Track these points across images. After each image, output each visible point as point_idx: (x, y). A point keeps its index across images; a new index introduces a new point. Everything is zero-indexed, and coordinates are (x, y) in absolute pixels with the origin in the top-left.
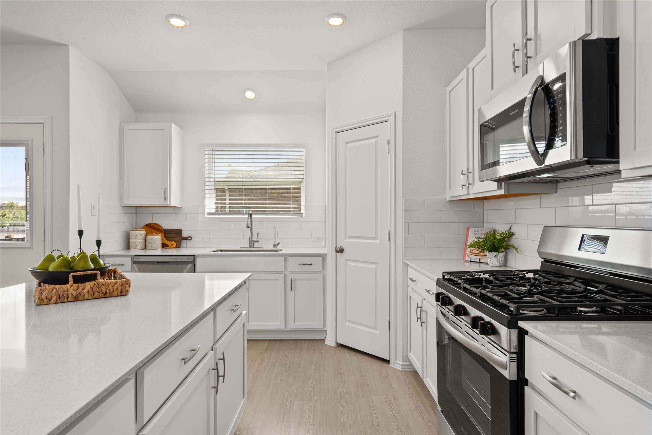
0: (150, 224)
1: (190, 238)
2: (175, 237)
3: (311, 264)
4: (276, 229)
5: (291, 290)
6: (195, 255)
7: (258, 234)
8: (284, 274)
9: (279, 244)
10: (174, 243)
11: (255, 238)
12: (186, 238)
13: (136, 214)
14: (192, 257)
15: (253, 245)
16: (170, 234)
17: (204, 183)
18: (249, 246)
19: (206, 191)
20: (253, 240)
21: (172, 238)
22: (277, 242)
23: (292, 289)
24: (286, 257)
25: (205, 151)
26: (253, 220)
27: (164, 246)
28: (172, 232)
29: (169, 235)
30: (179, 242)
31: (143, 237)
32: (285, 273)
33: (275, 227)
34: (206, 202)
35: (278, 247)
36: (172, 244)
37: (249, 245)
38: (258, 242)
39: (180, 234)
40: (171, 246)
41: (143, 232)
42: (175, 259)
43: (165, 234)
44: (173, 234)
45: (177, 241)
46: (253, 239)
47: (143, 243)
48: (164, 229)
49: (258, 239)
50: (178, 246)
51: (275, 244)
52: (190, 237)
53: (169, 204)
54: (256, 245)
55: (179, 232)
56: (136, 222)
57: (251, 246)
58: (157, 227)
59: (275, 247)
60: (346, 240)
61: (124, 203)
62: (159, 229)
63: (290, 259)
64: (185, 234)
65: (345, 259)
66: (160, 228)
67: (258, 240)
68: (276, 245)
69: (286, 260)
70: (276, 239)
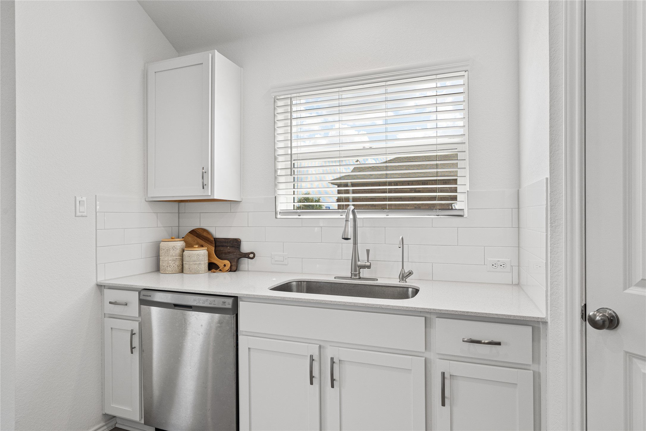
0: (195, 229)
1: (251, 256)
2: (229, 253)
3: (499, 344)
4: (404, 243)
5: (443, 404)
6: (237, 297)
7: (368, 251)
8: (424, 358)
9: (410, 273)
10: (227, 262)
11: (363, 260)
12: (247, 256)
13: (179, 213)
14: (230, 301)
15: (359, 273)
16: (223, 246)
17: (275, 158)
18: (352, 276)
19: (279, 172)
20: (359, 263)
21: (225, 253)
22: (407, 270)
23: (446, 400)
24: (428, 316)
25: (276, 100)
26: (359, 224)
27: (212, 267)
28: (226, 245)
29: (222, 249)
30: (236, 261)
31: (178, 251)
32: (427, 355)
33: (402, 239)
34: (280, 192)
35: (410, 282)
36: (225, 265)
37: (352, 274)
38: (369, 267)
39: (238, 248)
40: (223, 268)
41: (180, 244)
42: (201, 302)
43: (215, 247)
44: (227, 246)
45: (233, 259)
46: (359, 260)
47: (178, 263)
48: (216, 240)
49: (368, 261)
50: (234, 268)
51: (403, 274)
52: (252, 253)
53: (210, 194)
54: (364, 273)
55: (236, 243)
56: (179, 226)
57: (354, 276)
58: (205, 234)
59: (403, 279)
60: (627, 291)
61: (149, 195)
62: (209, 238)
63: (439, 323)
64: (245, 248)
65: (626, 352)
66: (209, 236)
67: (368, 264)
68: (404, 276)
69: (427, 324)
70: (404, 263)
